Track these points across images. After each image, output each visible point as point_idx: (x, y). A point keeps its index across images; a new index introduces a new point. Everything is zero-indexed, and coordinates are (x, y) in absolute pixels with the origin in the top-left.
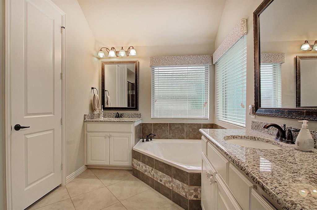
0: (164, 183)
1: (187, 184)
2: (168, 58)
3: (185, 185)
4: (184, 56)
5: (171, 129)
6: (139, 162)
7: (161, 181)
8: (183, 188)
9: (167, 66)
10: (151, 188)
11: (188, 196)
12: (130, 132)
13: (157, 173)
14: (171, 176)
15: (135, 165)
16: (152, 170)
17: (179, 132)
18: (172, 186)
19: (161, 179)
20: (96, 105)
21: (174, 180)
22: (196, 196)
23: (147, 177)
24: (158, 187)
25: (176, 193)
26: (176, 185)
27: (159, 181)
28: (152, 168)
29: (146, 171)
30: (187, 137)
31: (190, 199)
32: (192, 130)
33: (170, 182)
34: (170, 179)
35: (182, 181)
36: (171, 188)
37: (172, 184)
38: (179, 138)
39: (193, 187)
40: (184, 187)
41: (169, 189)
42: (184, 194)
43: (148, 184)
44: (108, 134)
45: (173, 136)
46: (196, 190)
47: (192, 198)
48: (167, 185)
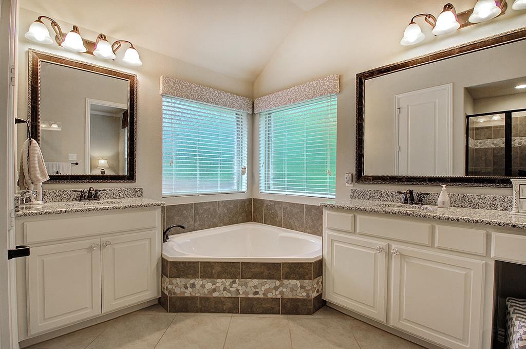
0: (264, 294)
1: (310, 279)
2: (196, 87)
3: (307, 281)
5: (197, 213)
6: (192, 281)
7: (256, 293)
8: (302, 287)
9: (193, 101)
10: (231, 315)
11: (310, 295)
12: (154, 228)
13: (246, 285)
14: (279, 279)
15: (178, 291)
16: (234, 282)
17: (210, 216)
18: (282, 293)
19: (257, 290)
21: (286, 282)
22: (318, 291)
23: (219, 301)
24: (250, 307)
25: (290, 299)
26: (293, 289)
27: (251, 296)
28: (232, 280)
29: (214, 290)
30: (220, 223)
31: (313, 297)
32: (228, 211)
33: (276, 288)
34: (278, 283)
35: (301, 277)
36: (279, 296)
37: (280, 289)
38: (210, 227)
39: (316, 280)
40: (304, 285)
41: (277, 300)
42: (305, 294)
43: (223, 311)
45: (200, 225)
46: (317, 283)
47: (315, 294)
48: (270, 295)
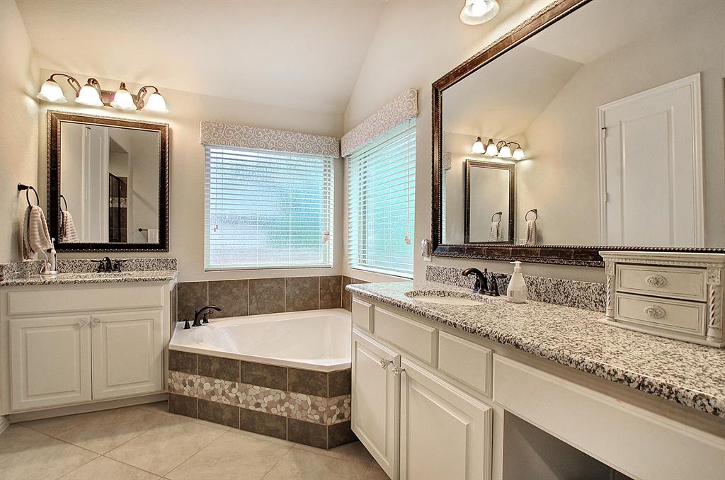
0: (267, 408)
1: (324, 396)
2: (247, 130)
3: (320, 399)
4: (284, 133)
5: (253, 293)
6: (191, 377)
7: (258, 405)
8: (314, 407)
9: (245, 148)
10: (229, 428)
11: (325, 421)
12: (159, 307)
13: (246, 391)
14: (284, 390)
15: (177, 386)
16: (234, 386)
17: (272, 297)
18: (288, 410)
19: (259, 401)
20: (38, 236)
21: (293, 395)
22: (341, 416)
23: (218, 407)
24: (249, 422)
25: (298, 421)
26: (302, 407)
27: (252, 408)
28: (231, 383)
29: (213, 393)
30: (288, 307)
31: (329, 424)
32: (300, 292)
33: (281, 402)
34: (283, 396)
35: (312, 391)
36: (285, 415)
37: (287, 404)
38: (272, 311)
39: (336, 400)
40: (316, 403)
41: (281, 418)
42: (317, 417)
43: (221, 422)
44: (87, 317)
45: (258, 308)
46: (340, 404)
47: (334, 420)
48: (274, 411)
